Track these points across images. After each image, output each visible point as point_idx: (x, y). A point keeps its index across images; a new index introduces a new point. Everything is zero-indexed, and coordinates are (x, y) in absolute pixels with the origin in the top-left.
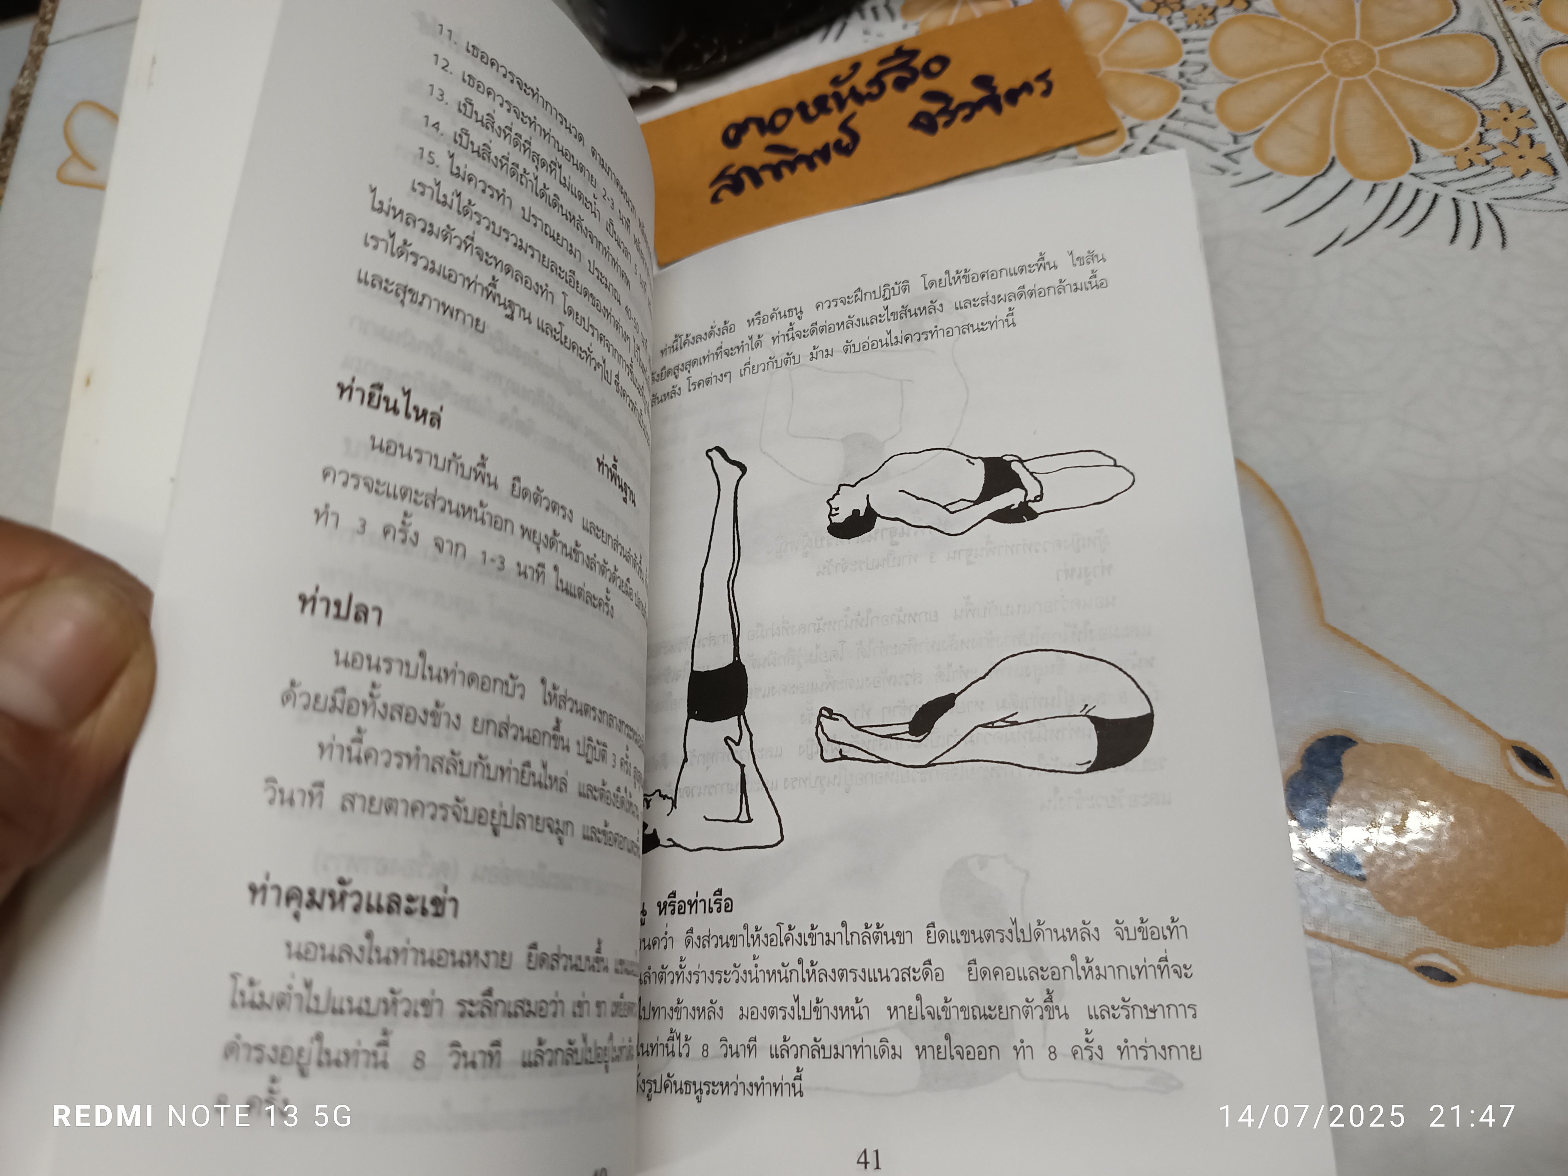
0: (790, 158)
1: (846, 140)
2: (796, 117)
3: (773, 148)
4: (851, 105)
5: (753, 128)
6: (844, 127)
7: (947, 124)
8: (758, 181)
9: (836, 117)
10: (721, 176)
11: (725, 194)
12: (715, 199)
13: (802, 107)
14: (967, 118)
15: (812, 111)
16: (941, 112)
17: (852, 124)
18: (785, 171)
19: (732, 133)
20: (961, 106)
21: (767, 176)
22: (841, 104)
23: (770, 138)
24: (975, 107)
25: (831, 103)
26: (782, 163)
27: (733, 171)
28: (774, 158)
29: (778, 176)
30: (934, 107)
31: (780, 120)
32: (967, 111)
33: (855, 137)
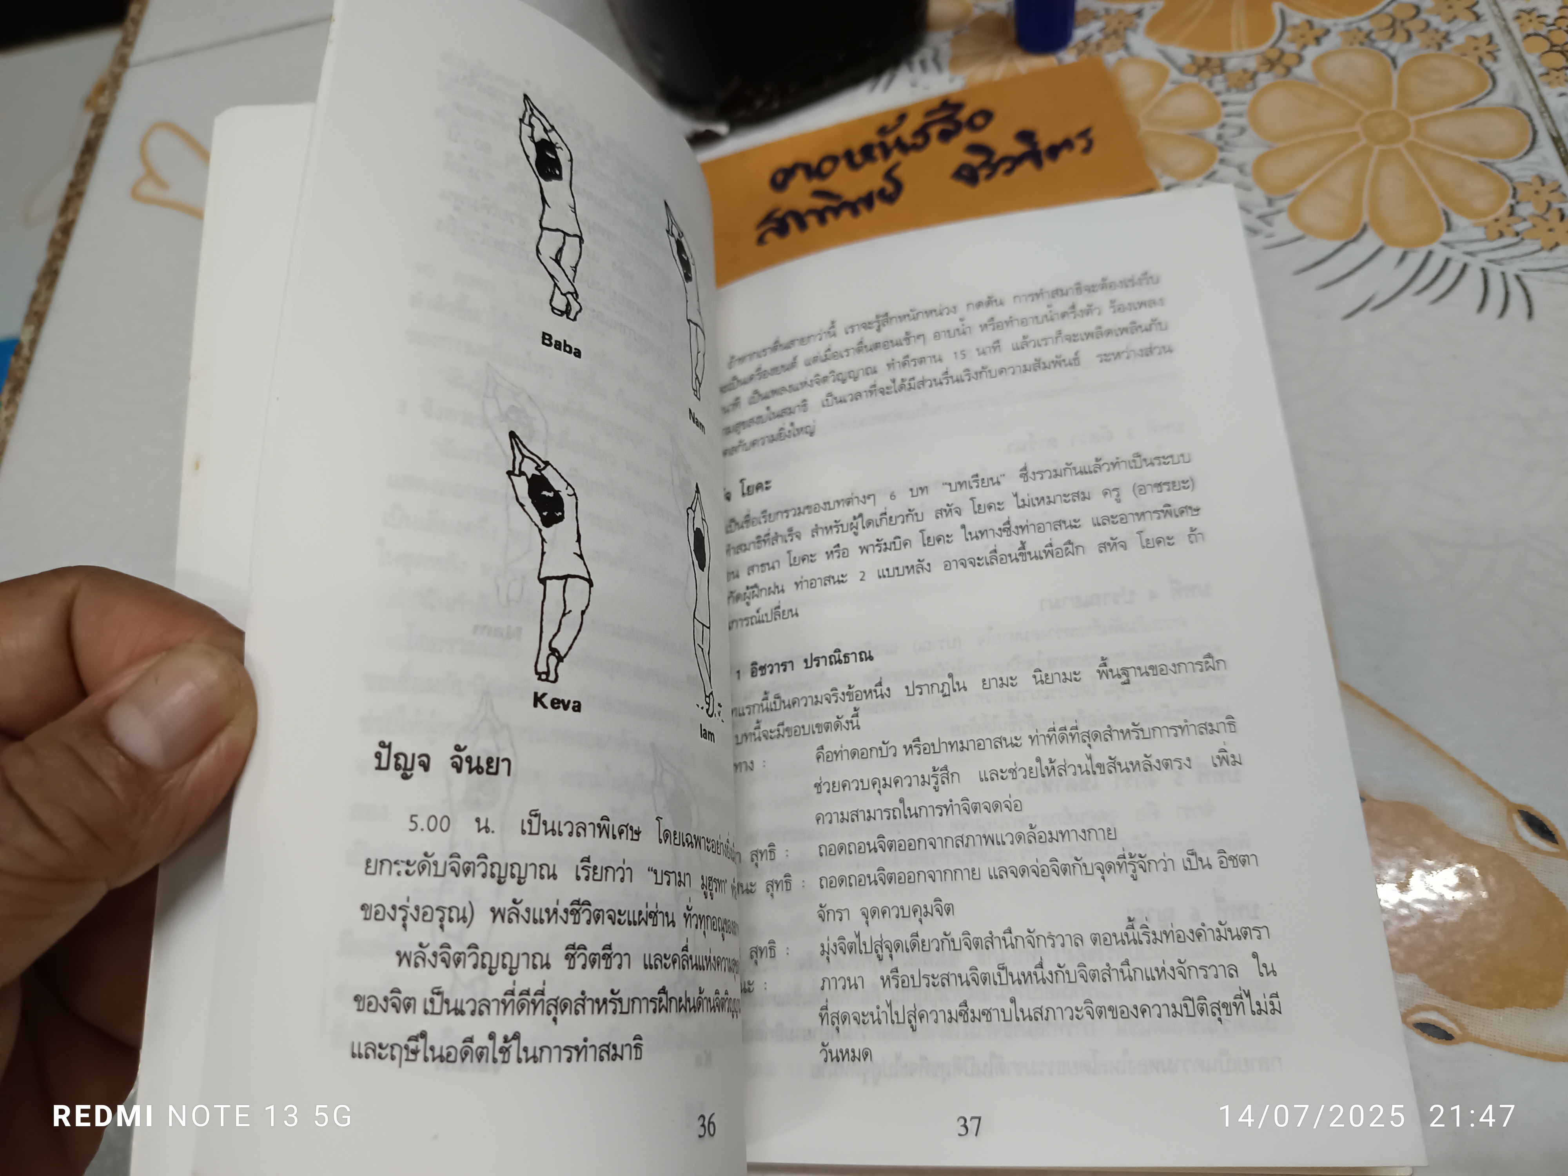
0: (834, 204)
1: (890, 188)
2: (843, 164)
3: (819, 194)
4: (896, 155)
5: (800, 175)
6: (889, 175)
7: (989, 177)
8: (802, 225)
9: (880, 166)
10: (768, 218)
11: (771, 237)
12: (761, 240)
13: (849, 155)
14: (1009, 172)
15: (858, 159)
16: (984, 164)
17: (897, 173)
18: (830, 217)
19: (780, 178)
20: (1003, 160)
21: (812, 220)
22: (887, 152)
23: (817, 184)
24: (1016, 161)
25: (877, 152)
26: (827, 209)
27: (779, 215)
28: (820, 203)
29: (822, 220)
30: (977, 160)
31: (827, 166)
32: (1007, 166)
33: (899, 186)
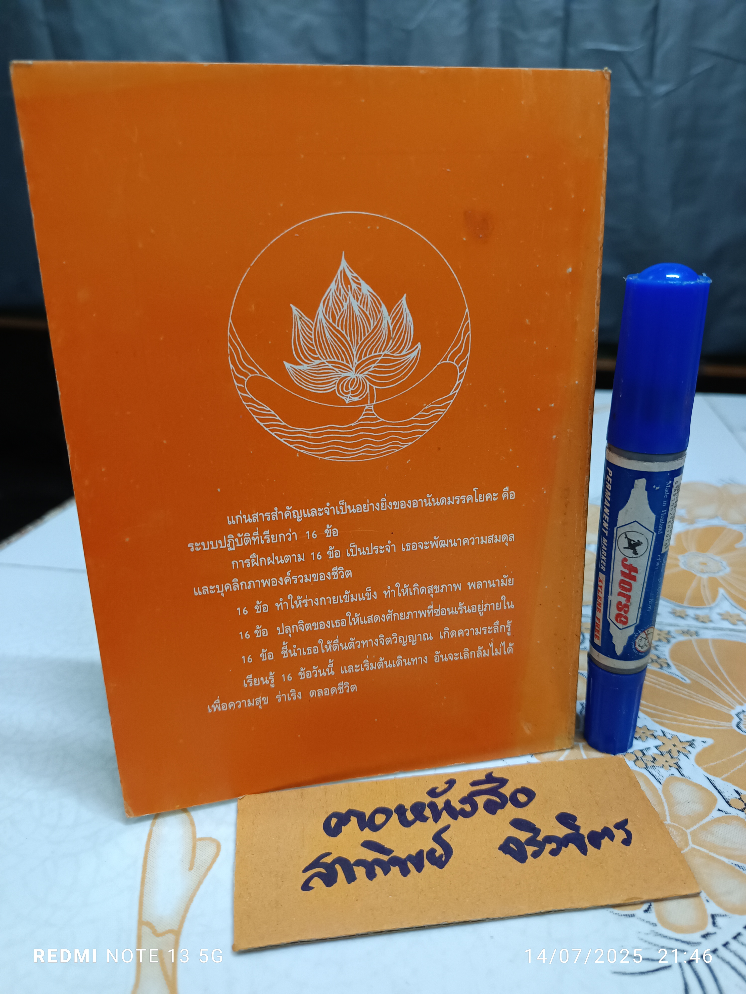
0: (385, 858)
1: (440, 851)
2: (395, 817)
3: (369, 845)
4: (445, 818)
5: (354, 820)
6: (437, 838)
7: (536, 855)
8: (351, 878)
9: (431, 827)
10: (316, 863)
11: (317, 883)
12: (306, 887)
13: (401, 810)
14: (554, 853)
15: (410, 816)
16: (531, 842)
17: (445, 836)
18: (378, 870)
19: (334, 821)
20: (549, 839)
21: (360, 872)
22: (437, 817)
23: (368, 835)
24: (563, 842)
25: (428, 812)
26: (377, 862)
27: (328, 860)
28: (370, 855)
29: (371, 875)
30: (523, 836)
31: (379, 819)
32: (554, 845)
33: (448, 850)
